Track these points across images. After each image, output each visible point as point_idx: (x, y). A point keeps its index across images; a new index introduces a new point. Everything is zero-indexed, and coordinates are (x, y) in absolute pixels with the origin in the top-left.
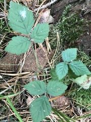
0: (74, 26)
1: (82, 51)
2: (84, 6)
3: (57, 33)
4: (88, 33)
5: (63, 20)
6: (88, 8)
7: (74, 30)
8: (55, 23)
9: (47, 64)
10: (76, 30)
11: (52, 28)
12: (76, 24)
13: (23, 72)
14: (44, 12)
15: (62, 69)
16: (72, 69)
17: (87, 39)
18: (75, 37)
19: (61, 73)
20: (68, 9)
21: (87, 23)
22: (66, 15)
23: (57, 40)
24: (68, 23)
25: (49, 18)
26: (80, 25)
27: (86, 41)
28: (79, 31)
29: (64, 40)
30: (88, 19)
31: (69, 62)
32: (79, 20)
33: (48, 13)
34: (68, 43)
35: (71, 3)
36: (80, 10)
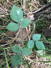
0: (42, 23)
1: (43, 35)
2: (48, 16)
3: (34, 25)
4: (48, 28)
5: (38, 20)
6: (50, 17)
7: (42, 25)
8: (35, 21)
9: (28, 36)
10: (43, 25)
11: (33, 22)
12: (43, 23)
13: (17, 37)
14: (31, 15)
15: (31, 44)
16: (36, 45)
17: (47, 30)
18: (41, 28)
19: (30, 45)
20: (41, 16)
21: (48, 23)
22: (40, 18)
23: (33, 28)
24: (40, 21)
25: (33, 18)
26: (45, 24)
27: (46, 31)
28: (44, 26)
29: (37, 28)
30: (49, 22)
31: (36, 41)
32: (45, 21)
33: (33, 16)
34: (38, 30)
35: (43, 14)
36: (46, 17)
